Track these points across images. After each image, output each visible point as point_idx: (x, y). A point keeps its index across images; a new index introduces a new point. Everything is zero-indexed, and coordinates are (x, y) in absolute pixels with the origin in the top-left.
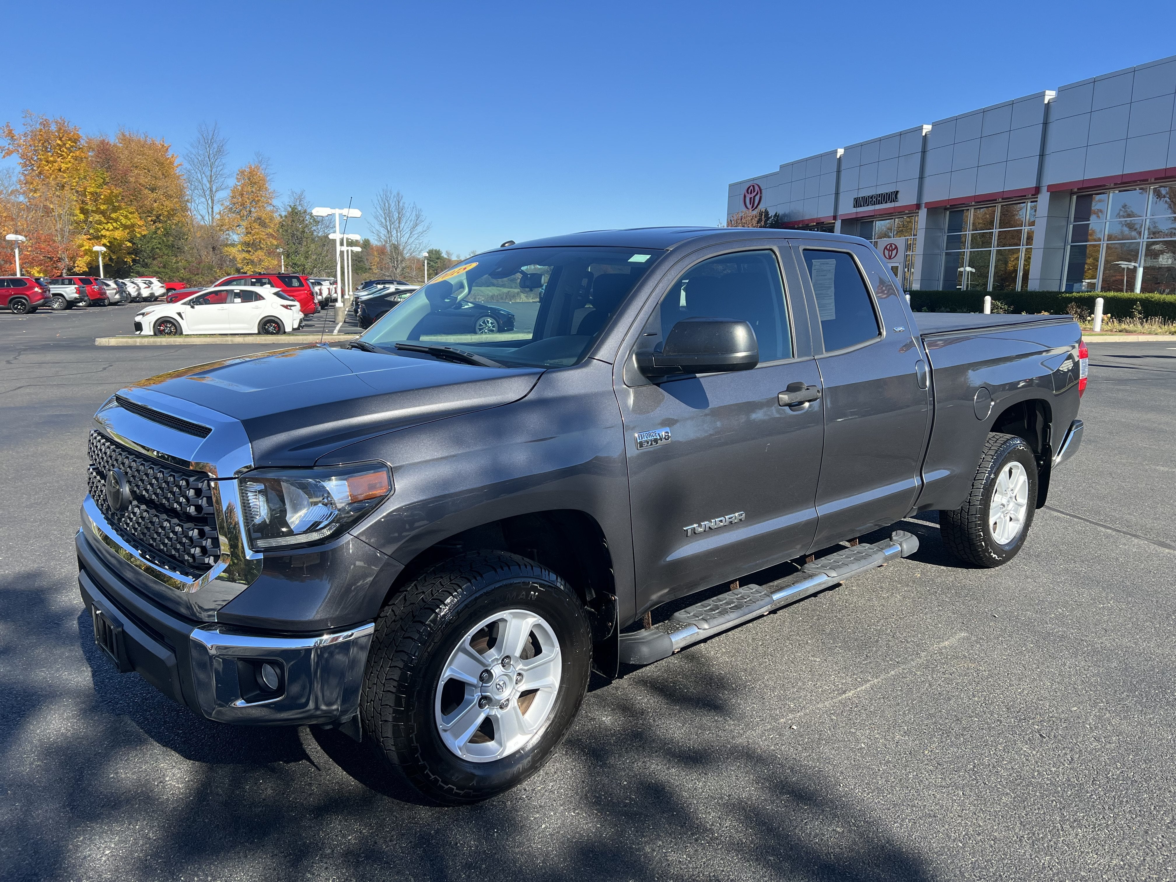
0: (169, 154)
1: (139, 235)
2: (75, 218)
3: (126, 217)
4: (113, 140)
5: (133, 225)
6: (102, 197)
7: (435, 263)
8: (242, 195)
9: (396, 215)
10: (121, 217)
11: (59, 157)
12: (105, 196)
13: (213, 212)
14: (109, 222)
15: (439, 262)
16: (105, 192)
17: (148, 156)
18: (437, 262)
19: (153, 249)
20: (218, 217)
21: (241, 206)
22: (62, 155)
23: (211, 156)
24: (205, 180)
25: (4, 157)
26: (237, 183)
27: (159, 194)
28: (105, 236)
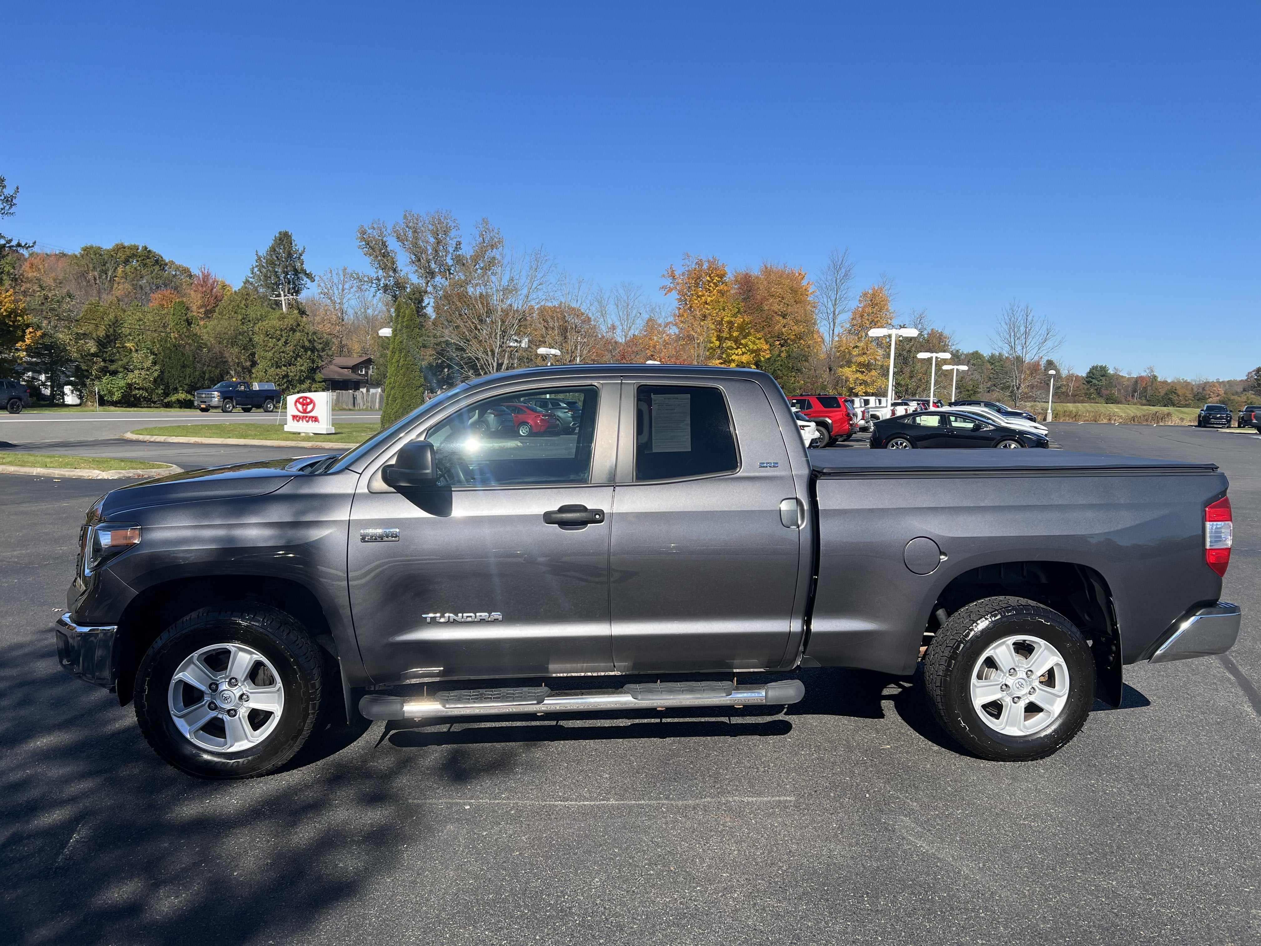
0: (804, 283)
1: (762, 359)
2: (712, 345)
3: (754, 343)
4: (756, 271)
5: (759, 350)
6: (736, 325)
7: (1098, 381)
8: (862, 316)
9: (1022, 329)
10: (750, 343)
11: (707, 292)
12: (738, 324)
13: (833, 333)
14: (739, 348)
15: (1104, 380)
16: (739, 320)
17: (784, 285)
18: (1101, 380)
19: (775, 370)
20: (837, 339)
21: (860, 327)
22: (709, 290)
23: (838, 281)
24: (830, 305)
25: (666, 294)
26: (859, 305)
27: (789, 320)
28: (733, 361)
